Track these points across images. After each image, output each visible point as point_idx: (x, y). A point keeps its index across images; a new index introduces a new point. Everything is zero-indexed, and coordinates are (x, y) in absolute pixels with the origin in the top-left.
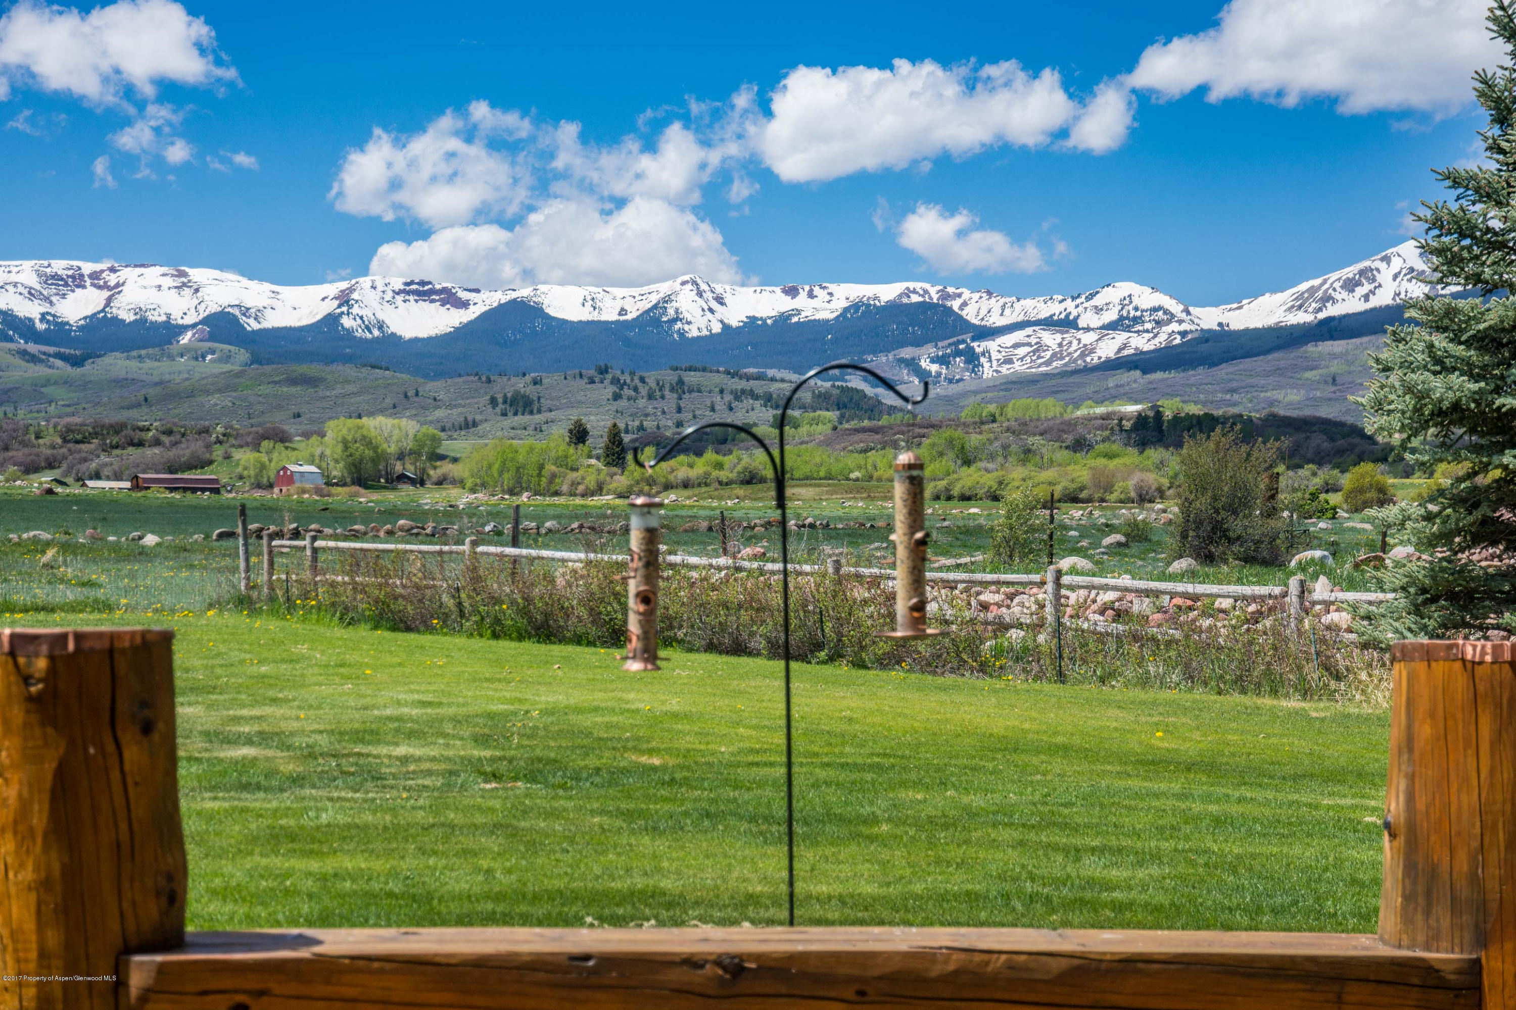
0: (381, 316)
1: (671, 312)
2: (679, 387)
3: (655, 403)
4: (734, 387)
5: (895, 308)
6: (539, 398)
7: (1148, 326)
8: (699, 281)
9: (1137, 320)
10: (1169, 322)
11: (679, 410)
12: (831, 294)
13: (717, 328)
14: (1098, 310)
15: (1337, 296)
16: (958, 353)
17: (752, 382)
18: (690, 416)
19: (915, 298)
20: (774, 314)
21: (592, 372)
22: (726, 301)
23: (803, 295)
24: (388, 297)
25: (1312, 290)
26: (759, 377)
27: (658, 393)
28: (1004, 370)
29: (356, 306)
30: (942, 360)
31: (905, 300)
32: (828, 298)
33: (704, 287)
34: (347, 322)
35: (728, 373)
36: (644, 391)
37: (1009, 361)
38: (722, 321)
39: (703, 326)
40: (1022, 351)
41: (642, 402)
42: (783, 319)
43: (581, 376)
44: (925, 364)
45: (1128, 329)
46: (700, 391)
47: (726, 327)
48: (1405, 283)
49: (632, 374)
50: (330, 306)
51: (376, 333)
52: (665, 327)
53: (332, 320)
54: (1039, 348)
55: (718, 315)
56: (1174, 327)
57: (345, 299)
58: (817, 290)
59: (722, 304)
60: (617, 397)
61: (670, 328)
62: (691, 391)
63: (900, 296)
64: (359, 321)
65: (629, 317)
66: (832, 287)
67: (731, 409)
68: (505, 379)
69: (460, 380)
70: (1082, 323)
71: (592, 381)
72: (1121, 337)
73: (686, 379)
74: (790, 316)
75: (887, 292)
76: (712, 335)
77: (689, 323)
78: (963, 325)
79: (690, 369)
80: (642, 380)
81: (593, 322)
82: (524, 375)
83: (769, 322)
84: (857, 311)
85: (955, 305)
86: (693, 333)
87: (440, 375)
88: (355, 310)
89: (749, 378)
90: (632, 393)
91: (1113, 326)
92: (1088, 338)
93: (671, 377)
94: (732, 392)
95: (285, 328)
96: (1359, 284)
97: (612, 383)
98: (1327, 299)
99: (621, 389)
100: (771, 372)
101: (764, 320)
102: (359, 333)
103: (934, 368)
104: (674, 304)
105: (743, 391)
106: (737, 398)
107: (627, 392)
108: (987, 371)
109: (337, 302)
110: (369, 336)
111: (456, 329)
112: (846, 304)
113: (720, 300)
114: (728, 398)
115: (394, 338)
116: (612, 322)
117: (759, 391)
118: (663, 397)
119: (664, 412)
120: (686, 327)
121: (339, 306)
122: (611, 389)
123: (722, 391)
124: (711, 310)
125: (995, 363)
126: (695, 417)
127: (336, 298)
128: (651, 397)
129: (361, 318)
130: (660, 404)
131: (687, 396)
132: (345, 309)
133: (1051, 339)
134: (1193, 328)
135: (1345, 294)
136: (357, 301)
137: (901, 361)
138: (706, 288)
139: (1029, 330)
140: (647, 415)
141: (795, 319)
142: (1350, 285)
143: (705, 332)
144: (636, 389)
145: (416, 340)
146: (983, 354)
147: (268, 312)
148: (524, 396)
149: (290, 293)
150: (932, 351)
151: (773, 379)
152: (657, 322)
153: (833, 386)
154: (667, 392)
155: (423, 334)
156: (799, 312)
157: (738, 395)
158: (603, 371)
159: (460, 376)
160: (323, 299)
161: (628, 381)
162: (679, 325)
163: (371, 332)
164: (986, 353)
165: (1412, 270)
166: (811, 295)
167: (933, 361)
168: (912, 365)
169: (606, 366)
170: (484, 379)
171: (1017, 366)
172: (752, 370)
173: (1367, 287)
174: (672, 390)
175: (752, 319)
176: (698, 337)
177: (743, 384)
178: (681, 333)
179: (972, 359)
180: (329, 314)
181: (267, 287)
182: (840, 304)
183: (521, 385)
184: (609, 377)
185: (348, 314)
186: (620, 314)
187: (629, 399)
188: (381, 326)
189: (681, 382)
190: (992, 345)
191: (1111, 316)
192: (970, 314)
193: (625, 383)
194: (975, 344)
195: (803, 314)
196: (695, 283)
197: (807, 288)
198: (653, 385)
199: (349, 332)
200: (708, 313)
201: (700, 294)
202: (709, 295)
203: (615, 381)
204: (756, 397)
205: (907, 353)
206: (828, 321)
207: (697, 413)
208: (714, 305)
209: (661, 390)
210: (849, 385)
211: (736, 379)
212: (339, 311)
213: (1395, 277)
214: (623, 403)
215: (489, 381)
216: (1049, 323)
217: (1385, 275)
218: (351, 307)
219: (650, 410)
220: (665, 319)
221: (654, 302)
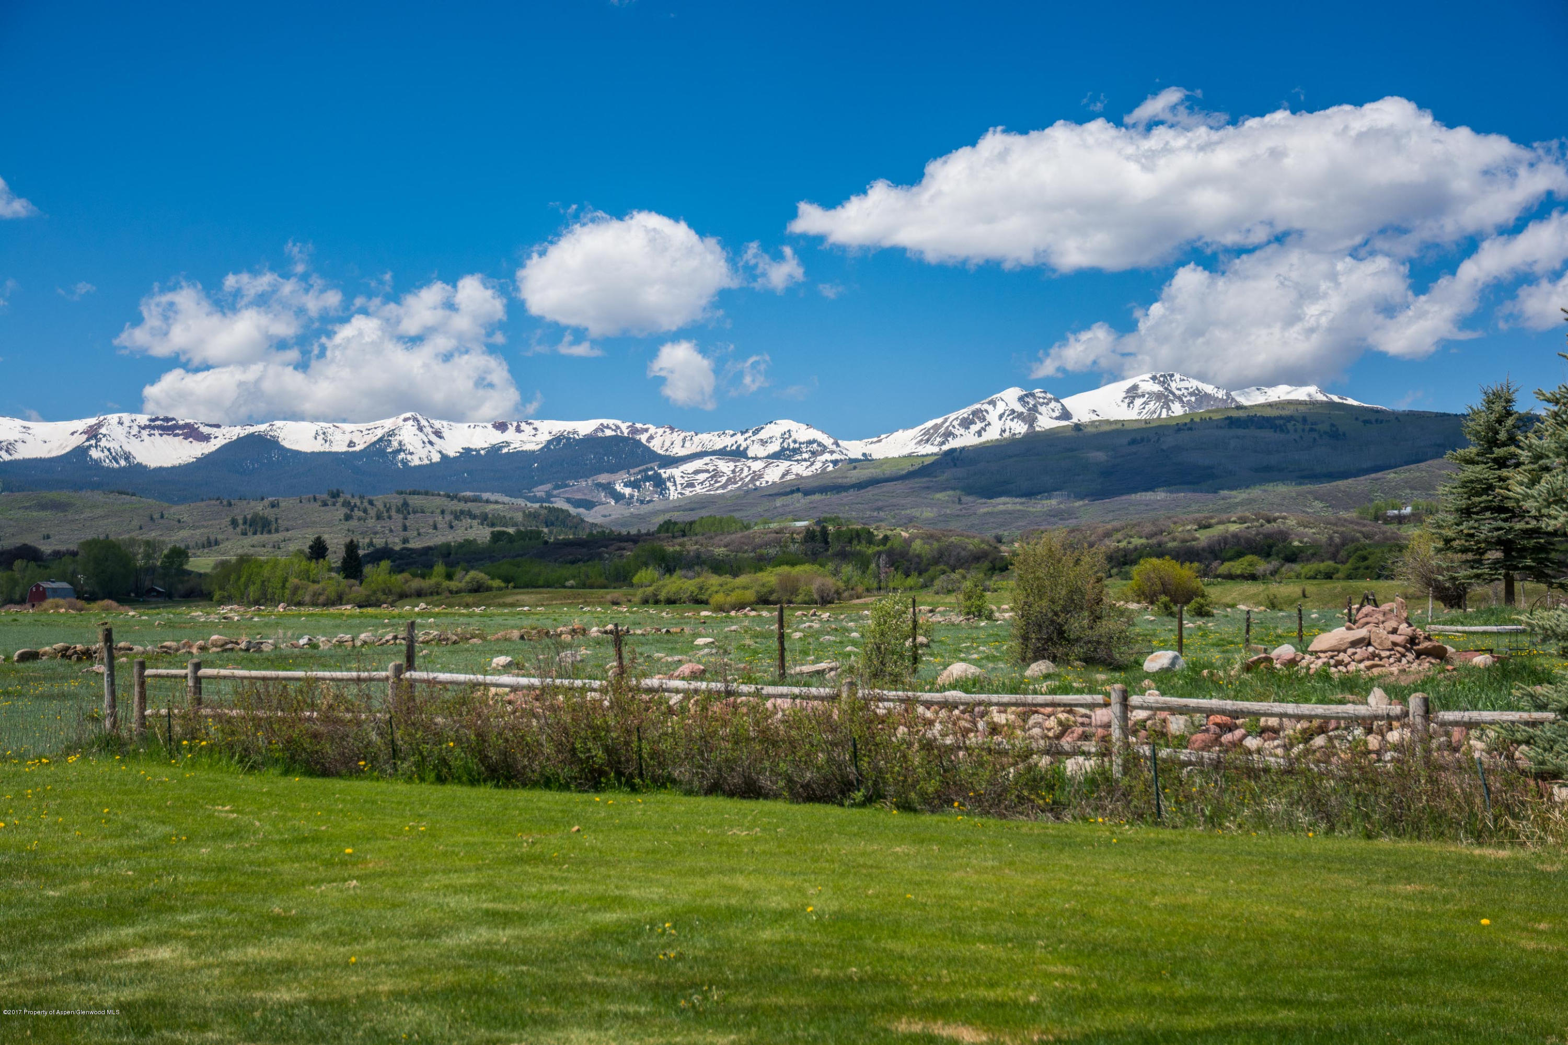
0: (127, 448)
1: (395, 444)
2: (404, 509)
3: (383, 523)
4: (453, 508)
5: (591, 441)
6: (277, 519)
7: (806, 456)
8: (419, 417)
9: (796, 451)
10: (823, 452)
11: (405, 528)
12: (535, 429)
13: (436, 458)
14: (763, 443)
15: (956, 432)
16: (648, 478)
17: (469, 504)
18: (415, 533)
19: (609, 433)
20: (486, 445)
21: (325, 496)
22: (444, 435)
23: (511, 429)
24: (135, 430)
25: (936, 427)
26: (476, 500)
27: (385, 514)
28: (687, 492)
29: (104, 439)
30: (634, 485)
31: (600, 434)
32: (533, 432)
33: (424, 422)
34: (95, 454)
35: (449, 496)
36: (372, 512)
37: (690, 485)
38: (440, 452)
39: (424, 456)
40: (702, 477)
41: (371, 522)
42: (494, 450)
43: (315, 500)
44: (619, 487)
45: (789, 458)
46: (423, 512)
47: (444, 457)
48: (1008, 422)
49: (362, 498)
50: (79, 440)
51: (123, 463)
52: (390, 457)
53: (80, 452)
54: (716, 474)
55: (437, 447)
56: (827, 456)
57: (93, 433)
58: (523, 426)
59: (441, 437)
60: (348, 518)
61: (394, 458)
62: (415, 512)
63: (596, 430)
64: (107, 453)
65: (357, 448)
66: (537, 423)
67: (451, 527)
68: (245, 502)
69: (203, 504)
70: (750, 453)
71: (325, 504)
72: (784, 465)
73: (410, 502)
74: (501, 448)
75: (585, 428)
76: (432, 464)
77: (411, 454)
78: (652, 456)
79: (414, 493)
80: (371, 503)
81: (324, 453)
82: (262, 499)
83: (482, 452)
84: (558, 443)
85: (643, 438)
86: (415, 462)
87: (183, 500)
88: (103, 443)
89: (466, 500)
90: (362, 514)
91: (776, 456)
92: (757, 466)
93: (397, 500)
94: (452, 513)
95: (36, 459)
96: (973, 422)
97: (343, 505)
98: (948, 434)
99: (352, 510)
100: (485, 496)
101: (478, 451)
102: (107, 463)
103: (627, 491)
104: (398, 438)
105: (462, 512)
106: (457, 518)
107: (357, 513)
108: (673, 494)
109: (85, 436)
110: (116, 465)
111: (198, 459)
112: (549, 438)
113: (438, 434)
114: (448, 517)
115: (140, 469)
116: (342, 453)
117: (477, 512)
118: (390, 517)
119: (391, 531)
120: (409, 457)
121: (88, 440)
122: (345, 510)
123: (443, 512)
124: (431, 443)
125: (679, 487)
126: (419, 534)
127: (84, 432)
128: (379, 517)
129: (109, 450)
130: (388, 523)
131: (411, 516)
132: (93, 442)
133: (726, 467)
134: (843, 457)
135: (962, 431)
136: (105, 436)
137: (599, 485)
138: (426, 424)
139: (707, 459)
140: (376, 533)
141: (505, 450)
142: (966, 423)
143: (426, 462)
144: (365, 511)
145: (160, 469)
146: (669, 479)
147: (19, 446)
148: (262, 518)
149: (41, 429)
150: (626, 477)
151: (488, 501)
152: (382, 453)
153: (541, 507)
154: (393, 513)
155: (167, 463)
156: (508, 444)
157: (458, 515)
158: (335, 495)
159: (202, 500)
160: (72, 434)
161: (358, 504)
162: (402, 456)
163: (117, 462)
164: (671, 478)
165: (1013, 411)
166: (518, 430)
167: (626, 485)
168: (609, 489)
169: (338, 491)
170: (225, 503)
171: (698, 489)
172: (468, 494)
173: (978, 426)
174: (398, 511)
175: (468, 450)
176: (420, 466)
177: (462, 506)
178: (405, 463)
179: (660, 483)
180: (78, 447)
181: (18, 423)
182: (544, 437)
183: (260, 508)
184: (341, 500)
185: (96, 447)
186: (349, 446)
187: (359, 519)
188: (127, 456)
189: (405, 504)
190: (676, 472)
191: (774, 447)
192: (656, 446)
193: (355, 505)
194: (662, 471)
195: (512, 446)
196: (416, 419)
197: (515, 424)
198: (381, 507)
199: (97, 462)
200: (428, 445)
201: (421, 429)
202: (428, 430)
203: (346, 504)
204: (474, 517)
205: (603, 478)
206: (534, 452)
207: (422, 531)
208: (434, 438)
209: (388, 511)
210: (556, 506)
211: (455, 502)
212: (87, 444)
213: (1001, 417)
214: (353, 523)
215: (230, 504)
216: (722, 453)
217: (993, 415)
218: (99, 440)
219: (379, 528)
220: (389, 450)
221: (380, 435)
